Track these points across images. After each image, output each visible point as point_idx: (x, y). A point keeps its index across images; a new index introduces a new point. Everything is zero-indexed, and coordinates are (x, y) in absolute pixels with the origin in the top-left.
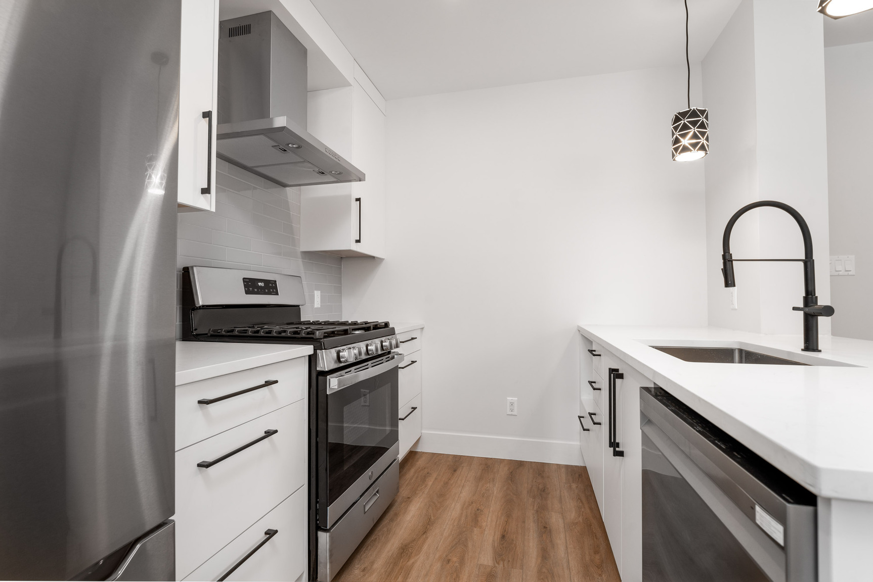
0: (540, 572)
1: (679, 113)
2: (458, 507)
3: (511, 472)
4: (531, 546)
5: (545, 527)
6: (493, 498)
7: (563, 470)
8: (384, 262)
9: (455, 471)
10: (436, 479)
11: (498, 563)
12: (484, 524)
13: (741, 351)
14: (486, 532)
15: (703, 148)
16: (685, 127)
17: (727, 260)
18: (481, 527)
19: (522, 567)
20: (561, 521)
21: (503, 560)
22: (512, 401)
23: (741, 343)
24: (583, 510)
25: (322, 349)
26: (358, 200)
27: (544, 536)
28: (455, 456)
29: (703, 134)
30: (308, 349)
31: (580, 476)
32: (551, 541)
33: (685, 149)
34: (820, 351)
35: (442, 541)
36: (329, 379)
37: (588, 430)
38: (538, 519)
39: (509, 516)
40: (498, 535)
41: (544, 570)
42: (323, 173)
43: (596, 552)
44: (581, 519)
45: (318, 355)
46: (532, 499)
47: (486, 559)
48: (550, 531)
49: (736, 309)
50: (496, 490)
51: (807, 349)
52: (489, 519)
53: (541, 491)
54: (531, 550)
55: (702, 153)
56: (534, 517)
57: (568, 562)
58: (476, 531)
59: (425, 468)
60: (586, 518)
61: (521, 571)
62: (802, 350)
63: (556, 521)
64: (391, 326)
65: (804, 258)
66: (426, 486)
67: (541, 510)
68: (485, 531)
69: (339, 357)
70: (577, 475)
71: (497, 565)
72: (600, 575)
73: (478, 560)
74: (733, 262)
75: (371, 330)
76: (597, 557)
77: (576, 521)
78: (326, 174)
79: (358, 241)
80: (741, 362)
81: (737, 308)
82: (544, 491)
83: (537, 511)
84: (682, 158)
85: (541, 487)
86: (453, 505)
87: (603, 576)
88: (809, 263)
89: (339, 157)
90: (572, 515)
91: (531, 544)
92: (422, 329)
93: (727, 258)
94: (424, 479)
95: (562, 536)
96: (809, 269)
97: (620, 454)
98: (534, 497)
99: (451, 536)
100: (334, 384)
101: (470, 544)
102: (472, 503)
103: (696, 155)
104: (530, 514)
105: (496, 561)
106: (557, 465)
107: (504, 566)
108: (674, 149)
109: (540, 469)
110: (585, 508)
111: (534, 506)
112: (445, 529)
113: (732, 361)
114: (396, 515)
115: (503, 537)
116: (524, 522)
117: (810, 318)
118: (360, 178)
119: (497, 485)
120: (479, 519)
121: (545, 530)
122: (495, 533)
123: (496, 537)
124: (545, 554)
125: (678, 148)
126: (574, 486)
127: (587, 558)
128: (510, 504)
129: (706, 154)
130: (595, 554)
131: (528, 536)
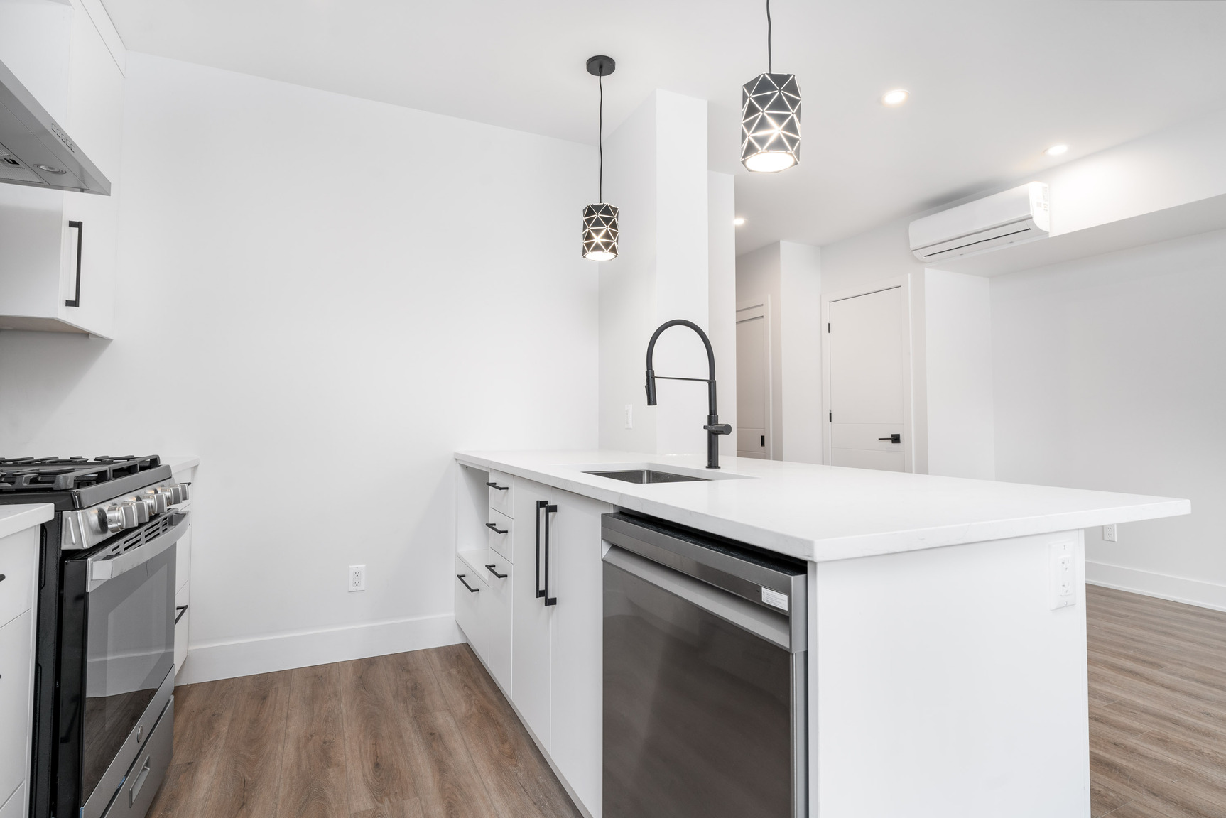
0: (442, 790)
1: (592, 205)
2: (290, 749)
3: (361, 677)
4: (421, 763)
5: (432, 734)
6: (344, 719)
7: (434, 655)
8: (111, 345)
9: (264, 698)
10: (233, 720)
11: (382, 802)
12: (342, 759)
13: (649, 472)
14: (349, 769)
15: (614, 250)
16: (598, 223)
17: (650, 377)
18: (338, 764)
19: (416, 793)
20: (450, 719)
21: (387, 795)
22: (357, 571)
23: (650, 464)
24: (474, 698)
25: (75, 509)
26: (78, 225)
27: (433, 745)
28: (256, 678)
29: (615, 234)
30: (45, 512)
31: (458, 657)
32: (445, 748)
33: (597, 248)
34: (719, 467)
35: (279, 806)
36: (92, 564)
37: (478, 590)
38: (419, 727)
39: (376, 736)
40: (369, 766)
41: (447, 785)
42: (14, 162)
43: (504, 741)
44: (474, 709)
45: (67, 520)
46: (402, 705)
47: (362, 801)
48: (440, 736)
49: (631, 429)
50: (345, 706)
51: (710, 466)
52: (348, 749)
53: (412, 690)
54: (422, 768)
55: (612, 255)
56: (413, 726)
57: (474, 764)
58: (332, 772)
59: (204, 709)
60: (481, 706)
61: (418, 798)
62: (707, 467)
63: (443, 720)
64: (163, 462)
65: (708, 379)
66: (218, 736)
67: (421, 715)
68: (346, 767)
69: (103, 521)
70: (454, 657)
71: (381, 805)
72: (516, 765)
73: (350, 810)
74: (656, 379)
75: (136, 472)
76: (507, 746)
77: (470, 714)
78: (21, 165)
79: (75, 304)
80: (649, 482)
81: (631, 427)
82: (416, 689)
83: (415, 717)
84: (593, 256)
85: (410, 684)
86: (280, 748)
87: (520, 765)
88: (712, 383)
89: (73, 144)
90: (462, 708)
91: (420, 761)
92: (195, 468)
93: (650, 375)
94: (210, 726)
95: (457, 737)
96: (712, 390)
97: (551, 602)
98: (405, 701)
99: (293, 794)
100: (99, 571)
101: (329, 794)
102: (312, 736)
103: (606, 256)
104: (407, 724)
105: (378, 800)
106: (423, 650)
107: (391, 802)
108: (587, 244)
109: (402, 662)
110: (475, 695)
111: (408, 712)
112: (278, 787)
113: (641, 482)
114: (174, 798)
115: (377, 765)
116: (401, 737)
117: (713, 436)
118: (102, 188)
119: (343, 700)
120: (332, 754)
121: (433, 737)
122: (362, 764)
123: (367, 771)
124: (441, 767)
125: (589, 246)
126: (454, 671)
127: (496, 751)
128: (372, 719)
129: (616, 256)
130: (503, 744)
131: (413, 752)
